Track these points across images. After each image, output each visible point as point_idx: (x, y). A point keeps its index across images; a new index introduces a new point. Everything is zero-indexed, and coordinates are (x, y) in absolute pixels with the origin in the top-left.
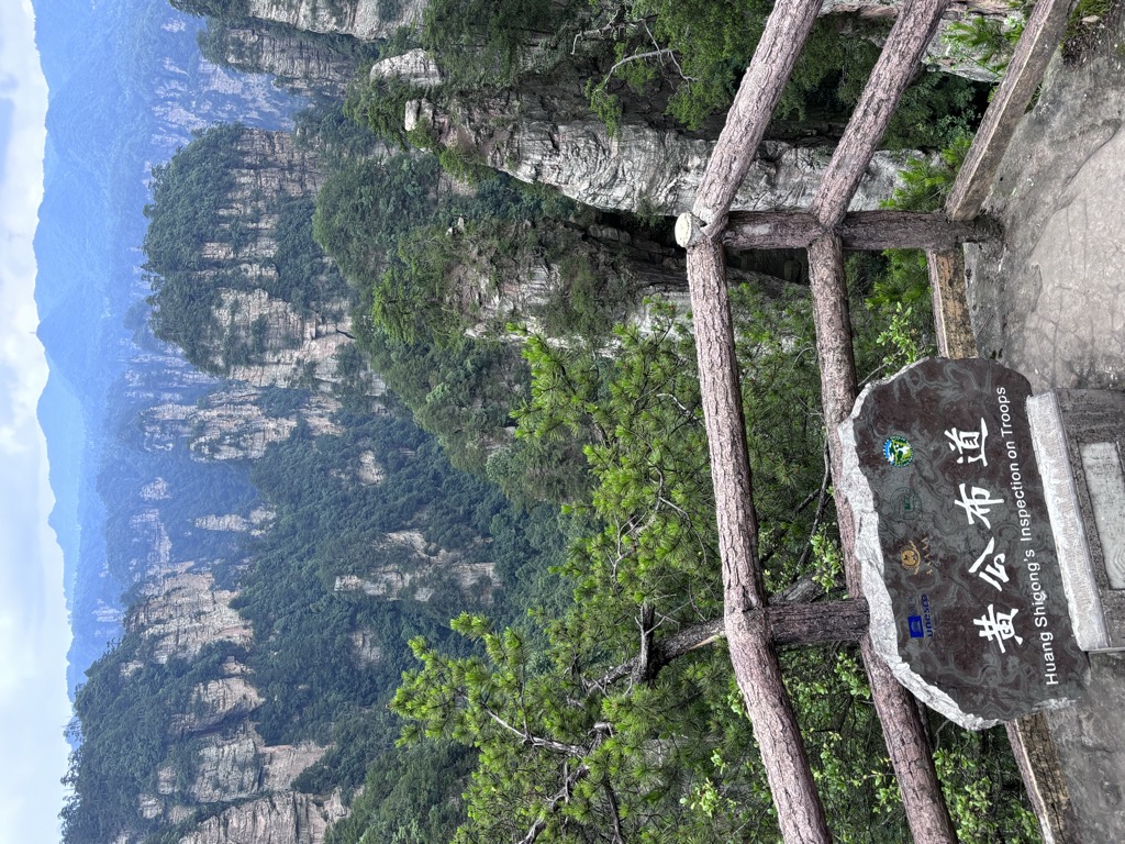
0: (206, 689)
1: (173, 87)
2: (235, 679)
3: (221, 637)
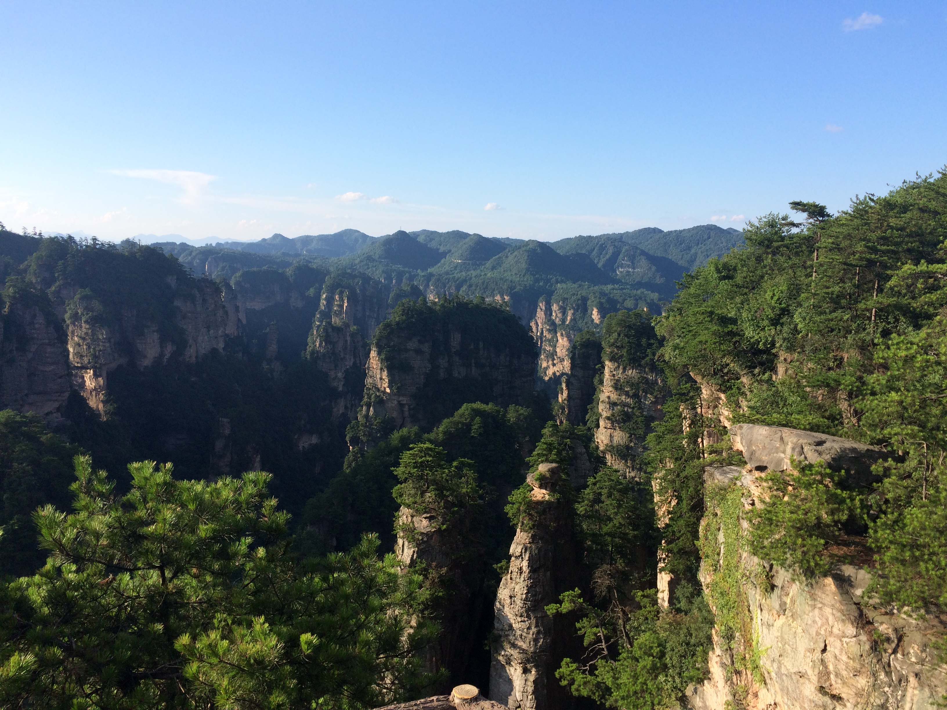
2: (159, 350)
3: (190, 341)
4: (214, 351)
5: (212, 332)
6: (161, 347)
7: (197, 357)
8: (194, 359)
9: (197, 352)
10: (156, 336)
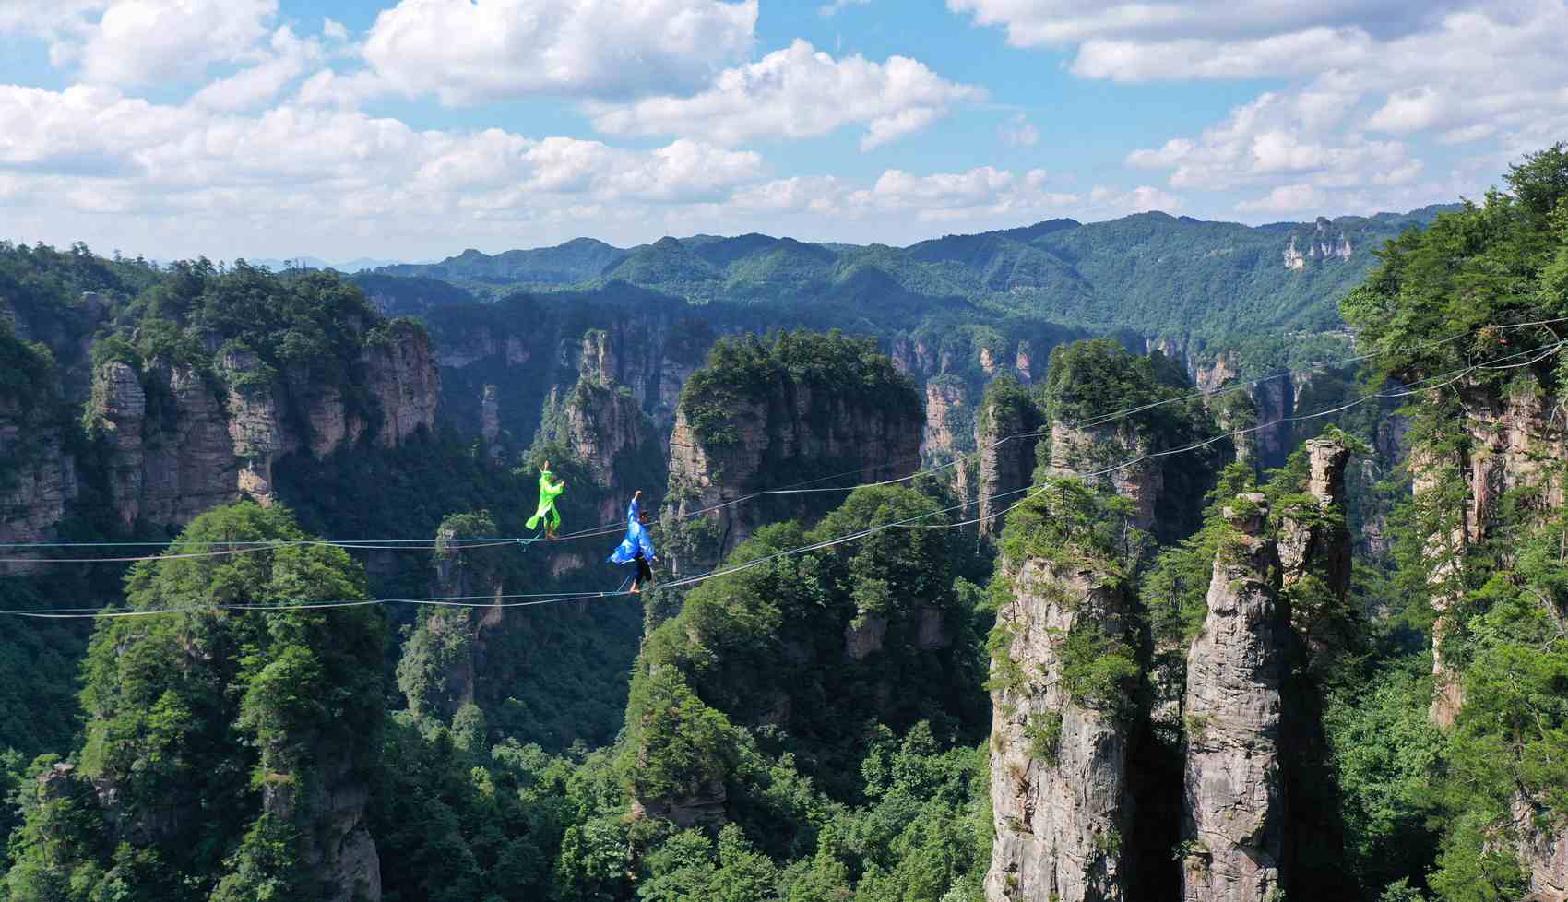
0: (335, 401)
1: (927, 361)
2: (344, 429)
3: (388, 415)
4: (421, 428)
5: (415, 400)
6: (347, 425)
7: (397, 439)
8: (393, 443)
9: (397, 429)
10: (339, 407)
